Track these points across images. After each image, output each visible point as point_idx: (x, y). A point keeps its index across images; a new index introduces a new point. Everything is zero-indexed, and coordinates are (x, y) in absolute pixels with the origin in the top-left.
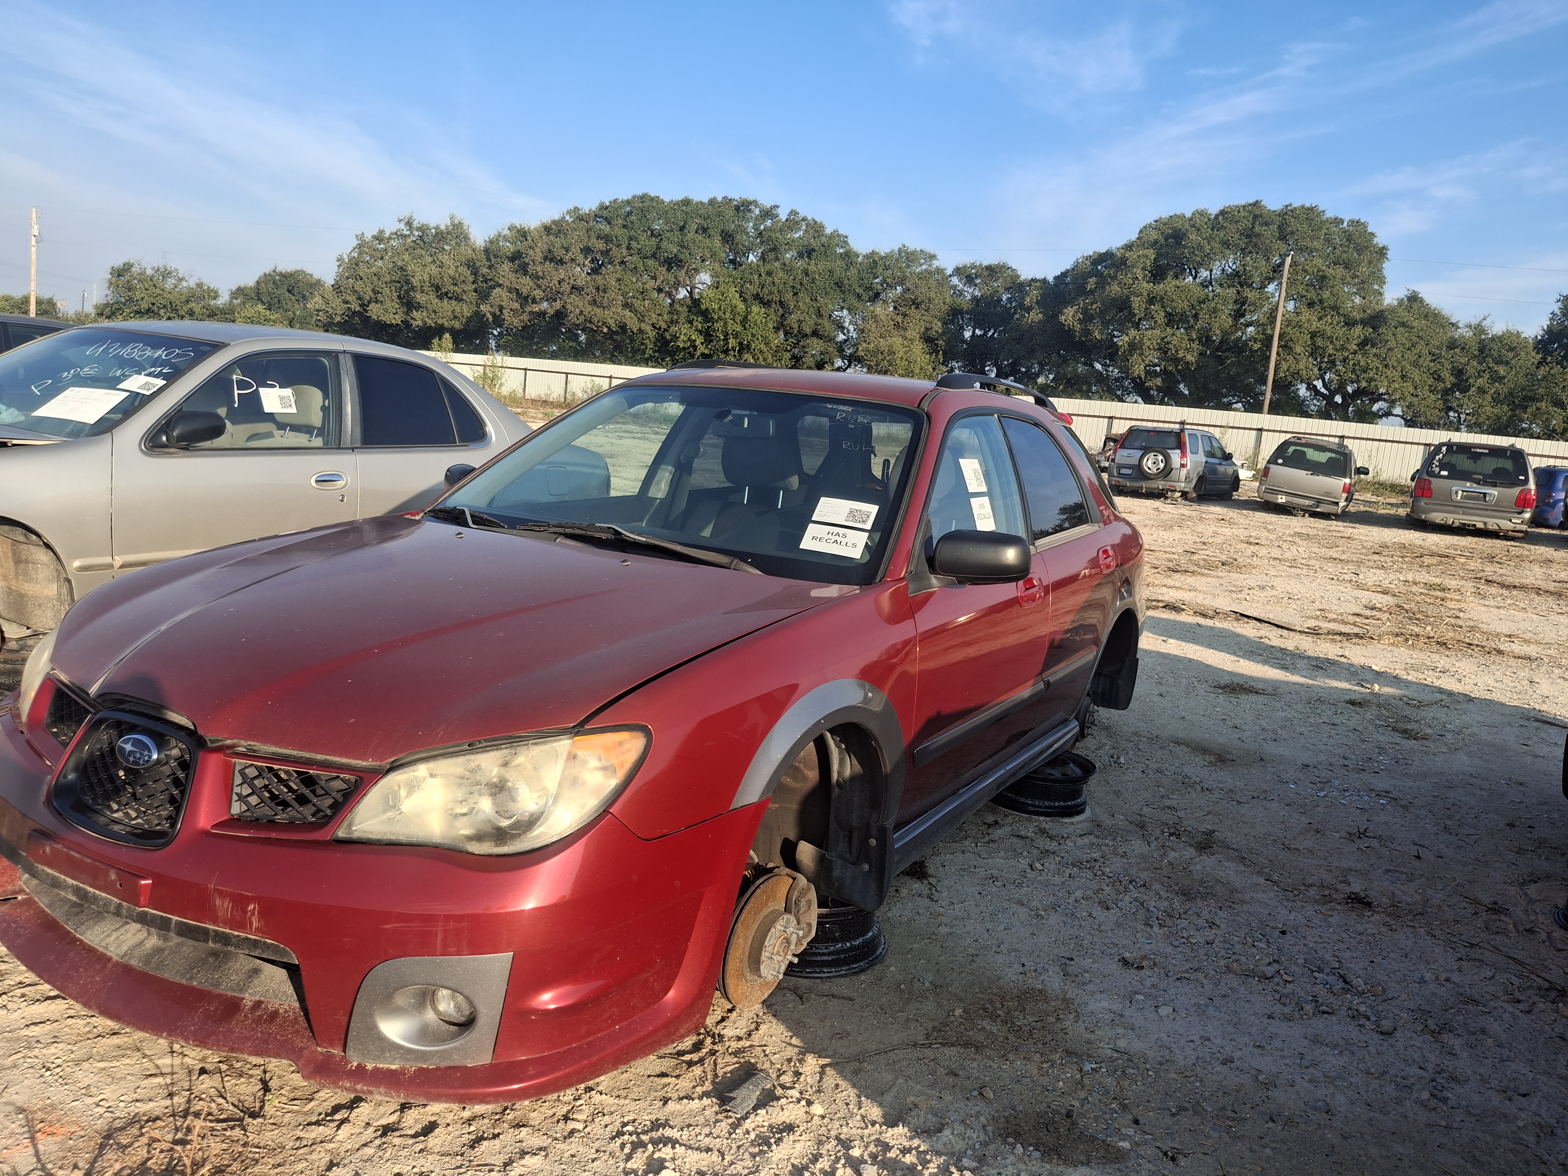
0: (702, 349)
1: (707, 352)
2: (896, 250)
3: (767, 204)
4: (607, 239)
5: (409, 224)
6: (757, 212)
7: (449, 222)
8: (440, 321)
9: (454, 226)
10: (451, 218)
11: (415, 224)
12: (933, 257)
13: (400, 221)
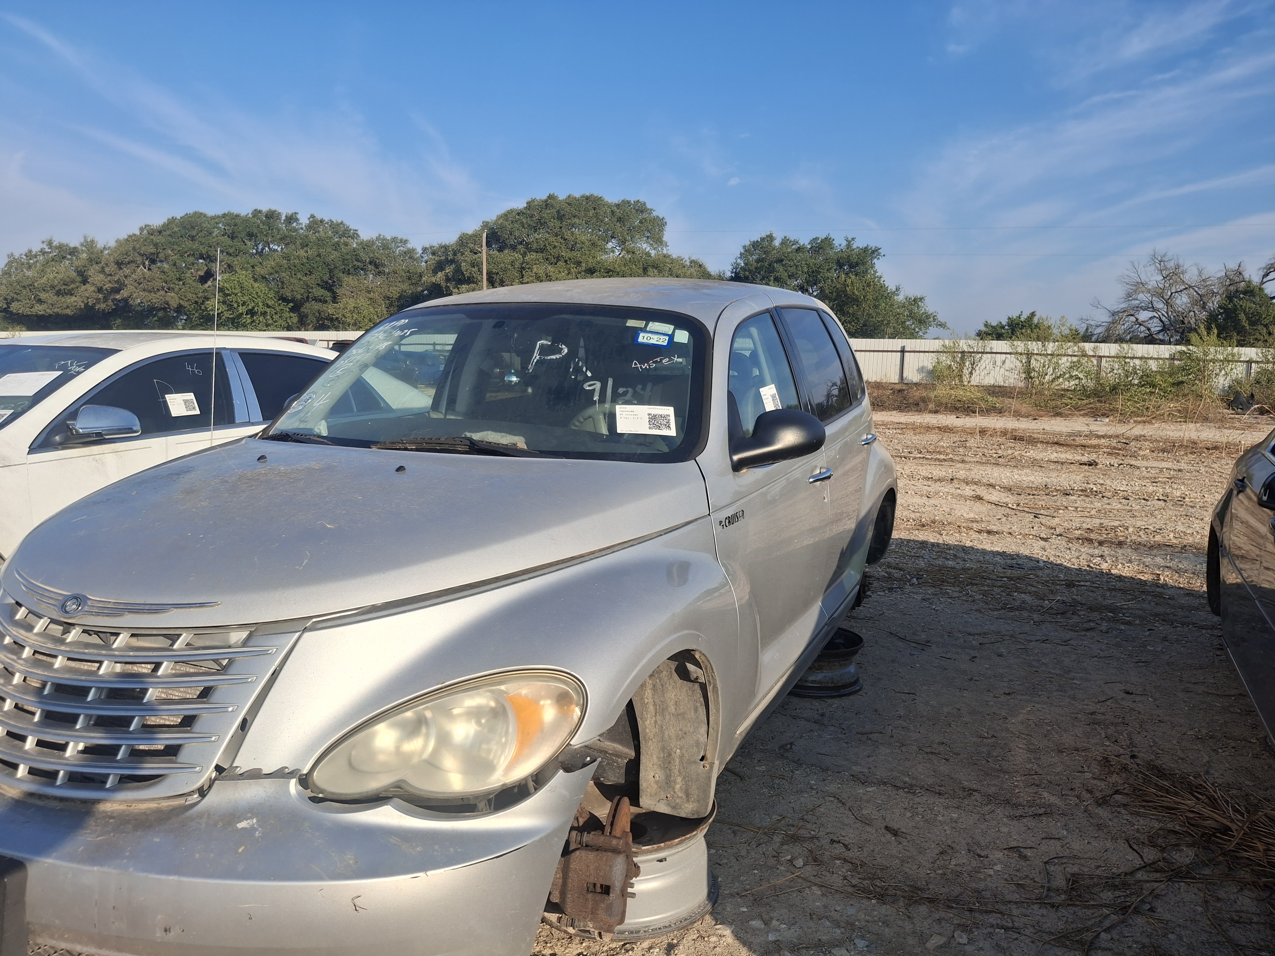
0: (227, 314)
1: (232, 316)
2: (375, 238)
3: (290, 212)
4: (156, 245)
5: (50, 243)
6: (283, 218)
7: (82, 240)
8: (56, 310)
9: (86, 241)
10: (85, 238)
11: (55, 243)
12: (406, 242)
13: (43, 242)
